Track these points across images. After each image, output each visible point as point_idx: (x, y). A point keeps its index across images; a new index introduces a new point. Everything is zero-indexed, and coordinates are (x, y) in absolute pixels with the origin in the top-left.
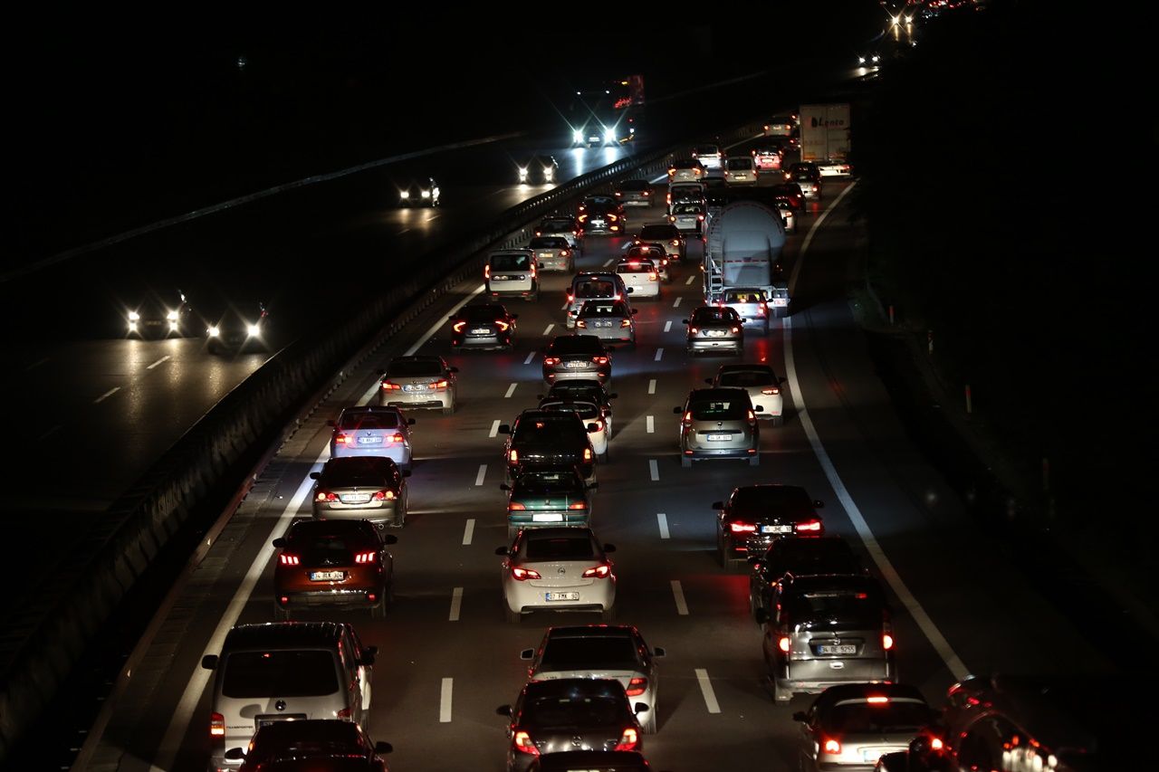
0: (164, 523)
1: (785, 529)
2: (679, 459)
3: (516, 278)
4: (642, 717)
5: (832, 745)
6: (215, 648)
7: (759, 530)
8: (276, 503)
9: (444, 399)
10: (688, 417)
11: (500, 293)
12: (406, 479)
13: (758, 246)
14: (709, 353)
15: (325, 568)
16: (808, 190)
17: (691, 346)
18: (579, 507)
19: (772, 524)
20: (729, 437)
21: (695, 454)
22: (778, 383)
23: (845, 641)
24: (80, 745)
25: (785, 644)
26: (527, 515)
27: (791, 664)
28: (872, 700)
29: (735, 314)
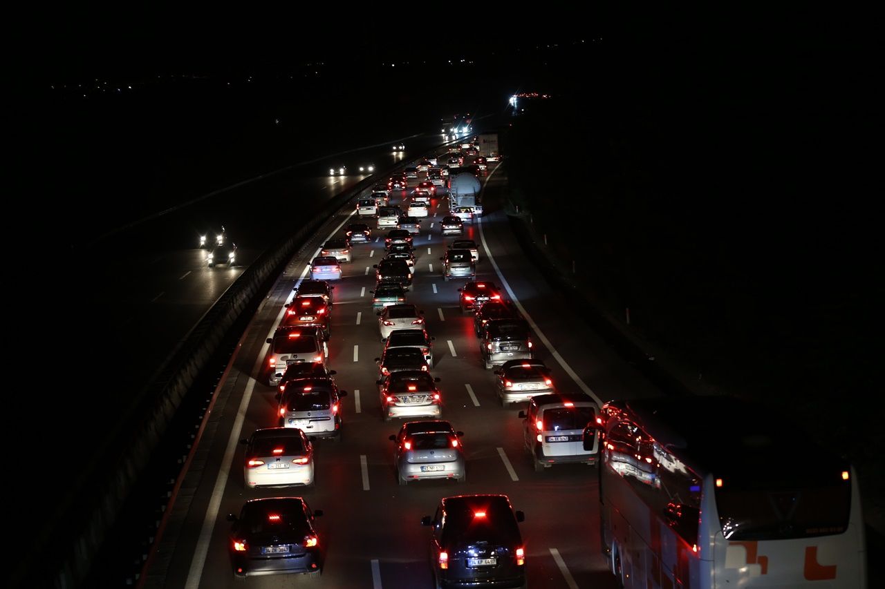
0: (240, 306)
1: (486, 299)
2: (444, 279)
3: (369, 209)
4: (429, 361)
5: (509, 384)
6: (271, 336)
7: (476, 299)
8: (281, 300)
9: (347, 258)
10: (447, 261)
11: (363, 215)
12: (333, 290)
13: (470, 191)
14: (450, 235)
15: (305, 316)
16: (482, 167)
17: (443, 232)
18: (402, 300)
19: (481, 297)
20: (464, 269)
21: (450, 276)
22: (477, 246)
23: (513, 345)
24: (224, 371)
25: (490, 347)
26: (380, 304)
27: (492, 354)
28: (524, 366)
29: (460, 219)
